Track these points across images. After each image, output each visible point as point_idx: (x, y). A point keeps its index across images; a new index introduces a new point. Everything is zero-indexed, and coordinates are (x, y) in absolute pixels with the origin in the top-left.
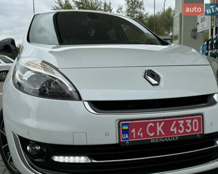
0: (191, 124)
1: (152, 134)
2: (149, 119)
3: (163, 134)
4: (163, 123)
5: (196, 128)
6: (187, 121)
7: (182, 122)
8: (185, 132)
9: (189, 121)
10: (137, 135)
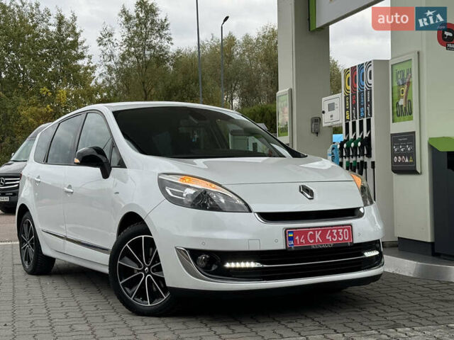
2: (309, 228)
3: (321, 241)
4: (320, 232)
5: (346, 237)
6: (339, 230)
7: (335, 231)
10: (301, 242)
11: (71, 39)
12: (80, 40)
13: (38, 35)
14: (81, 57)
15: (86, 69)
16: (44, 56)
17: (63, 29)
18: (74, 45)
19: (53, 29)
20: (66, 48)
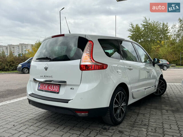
11: (166, 29)
12: (168, 28)
13: (158, 29)
14: (169, 33)
15: (170, 35)
16: (159, 34)
17: (164, 27)
18: (167, 30)
19: (161, 27)
20: (165, 31)
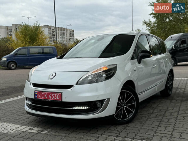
0: (57, 96)
1: (43, 97)
2: (42, 91)
3: (47, 98)
4: (46, 94)
5: (58, 98)
6: (55, 94)
7: (53, 94)
8: (54, 99)
9: (56, 95)
10: (39, 97)
